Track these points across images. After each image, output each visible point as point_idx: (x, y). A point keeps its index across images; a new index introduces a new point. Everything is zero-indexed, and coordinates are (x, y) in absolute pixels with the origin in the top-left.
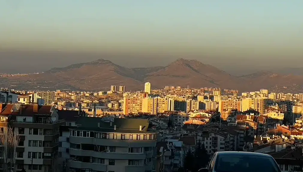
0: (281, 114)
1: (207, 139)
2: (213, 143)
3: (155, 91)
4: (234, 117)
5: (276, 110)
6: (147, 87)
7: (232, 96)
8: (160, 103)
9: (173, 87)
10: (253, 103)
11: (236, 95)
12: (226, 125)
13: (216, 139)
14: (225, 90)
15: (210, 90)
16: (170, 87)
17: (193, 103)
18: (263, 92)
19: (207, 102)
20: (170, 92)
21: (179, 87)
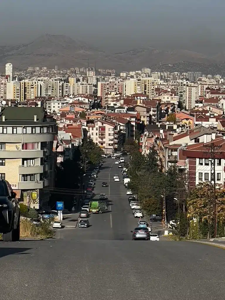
0: (175, 97)
1: (93, 130)
2: (100, 133)
3: (17, 73)
4: (120, 102)
5: (169, 92)
6: (9, 68)
7: (110, 77)
8: (28, 88)
9: (38, 68)
10: (139, 85)
11: (114, 76)
12: (113, 112)
13: (103, 129)
14: (99, 70)
15: (82, 70)
16: (34, 68)
17: (66, 87)
18: (145, 72)
19: (82, 85)
20: (35, 74)
21: (45, 68)
